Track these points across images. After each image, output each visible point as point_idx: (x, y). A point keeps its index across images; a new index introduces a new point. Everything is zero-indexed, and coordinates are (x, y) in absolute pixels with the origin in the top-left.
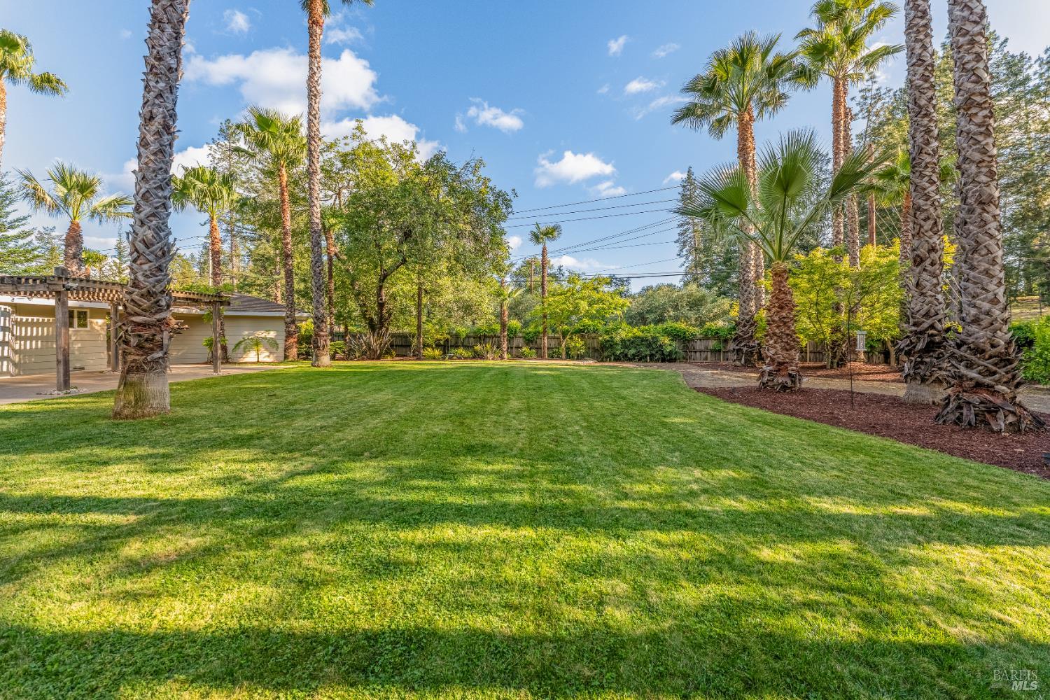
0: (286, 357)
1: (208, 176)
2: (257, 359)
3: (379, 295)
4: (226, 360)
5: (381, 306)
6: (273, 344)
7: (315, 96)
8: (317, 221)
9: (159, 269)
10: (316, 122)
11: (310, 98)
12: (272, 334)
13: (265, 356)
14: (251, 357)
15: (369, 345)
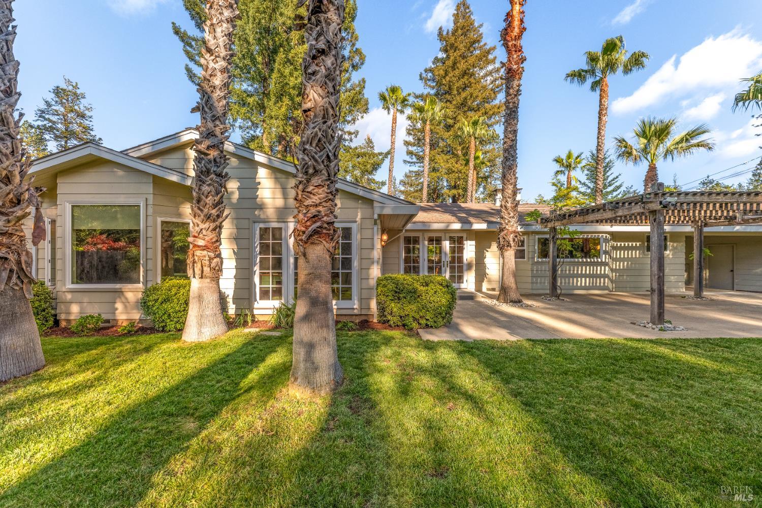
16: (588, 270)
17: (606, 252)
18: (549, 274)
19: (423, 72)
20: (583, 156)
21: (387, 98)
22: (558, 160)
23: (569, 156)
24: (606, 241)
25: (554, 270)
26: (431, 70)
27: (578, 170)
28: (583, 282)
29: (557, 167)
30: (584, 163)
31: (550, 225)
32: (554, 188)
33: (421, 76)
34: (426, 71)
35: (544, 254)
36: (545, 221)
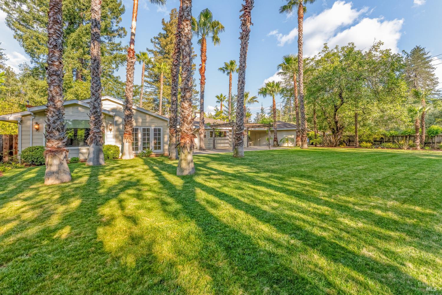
0: (296, 145)
1: (272, 85)
2: (288, 145)
3: (335, 118)
4: (278, 145)
5: (336, 123)
6: (292, 140)
7: (301, 45)
8: (302, 92)
9: (241, 119)
10: (301, 55)
11: (299, 47)
12: (293, 136)
13: (290, 144)
14: (286, 145)
15: (330, 141)
16: (223, 141)
17: (228, 136)
18: (212, 142)
19: (153, 39)
20: (226, 97)
21: (140, 57)
22: (217, 97)
23: (221, 96)
24: (228, 132)
25: (214, 141)
26: (157, 38)
27: (225, 101)
28: (222, 145)
29: (217, 99)
30: (226, 99)
31: (213, 127)
32: (215, 111)
33: (151, 40)
34: (154, 38)
35: (211, 136)
36: (211, 126)
